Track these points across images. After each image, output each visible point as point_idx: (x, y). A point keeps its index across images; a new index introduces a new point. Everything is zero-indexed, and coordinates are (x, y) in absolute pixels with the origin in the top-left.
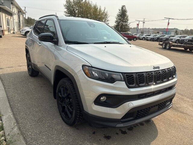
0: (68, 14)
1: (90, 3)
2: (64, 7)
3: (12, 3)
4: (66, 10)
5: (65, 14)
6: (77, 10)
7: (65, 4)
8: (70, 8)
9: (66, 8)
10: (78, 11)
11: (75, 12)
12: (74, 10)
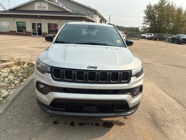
0: (147, 19)
1: (174, 6)
2: (144, 13)
3: (95, 13)
4: (145, 15)
5: (144, 19)
6: (157, 14)
7: (145, 10)
8: (150, 13)
9: (146, 14)
10: (159, 15)
11: (154, 16)
12: (153, 15)
